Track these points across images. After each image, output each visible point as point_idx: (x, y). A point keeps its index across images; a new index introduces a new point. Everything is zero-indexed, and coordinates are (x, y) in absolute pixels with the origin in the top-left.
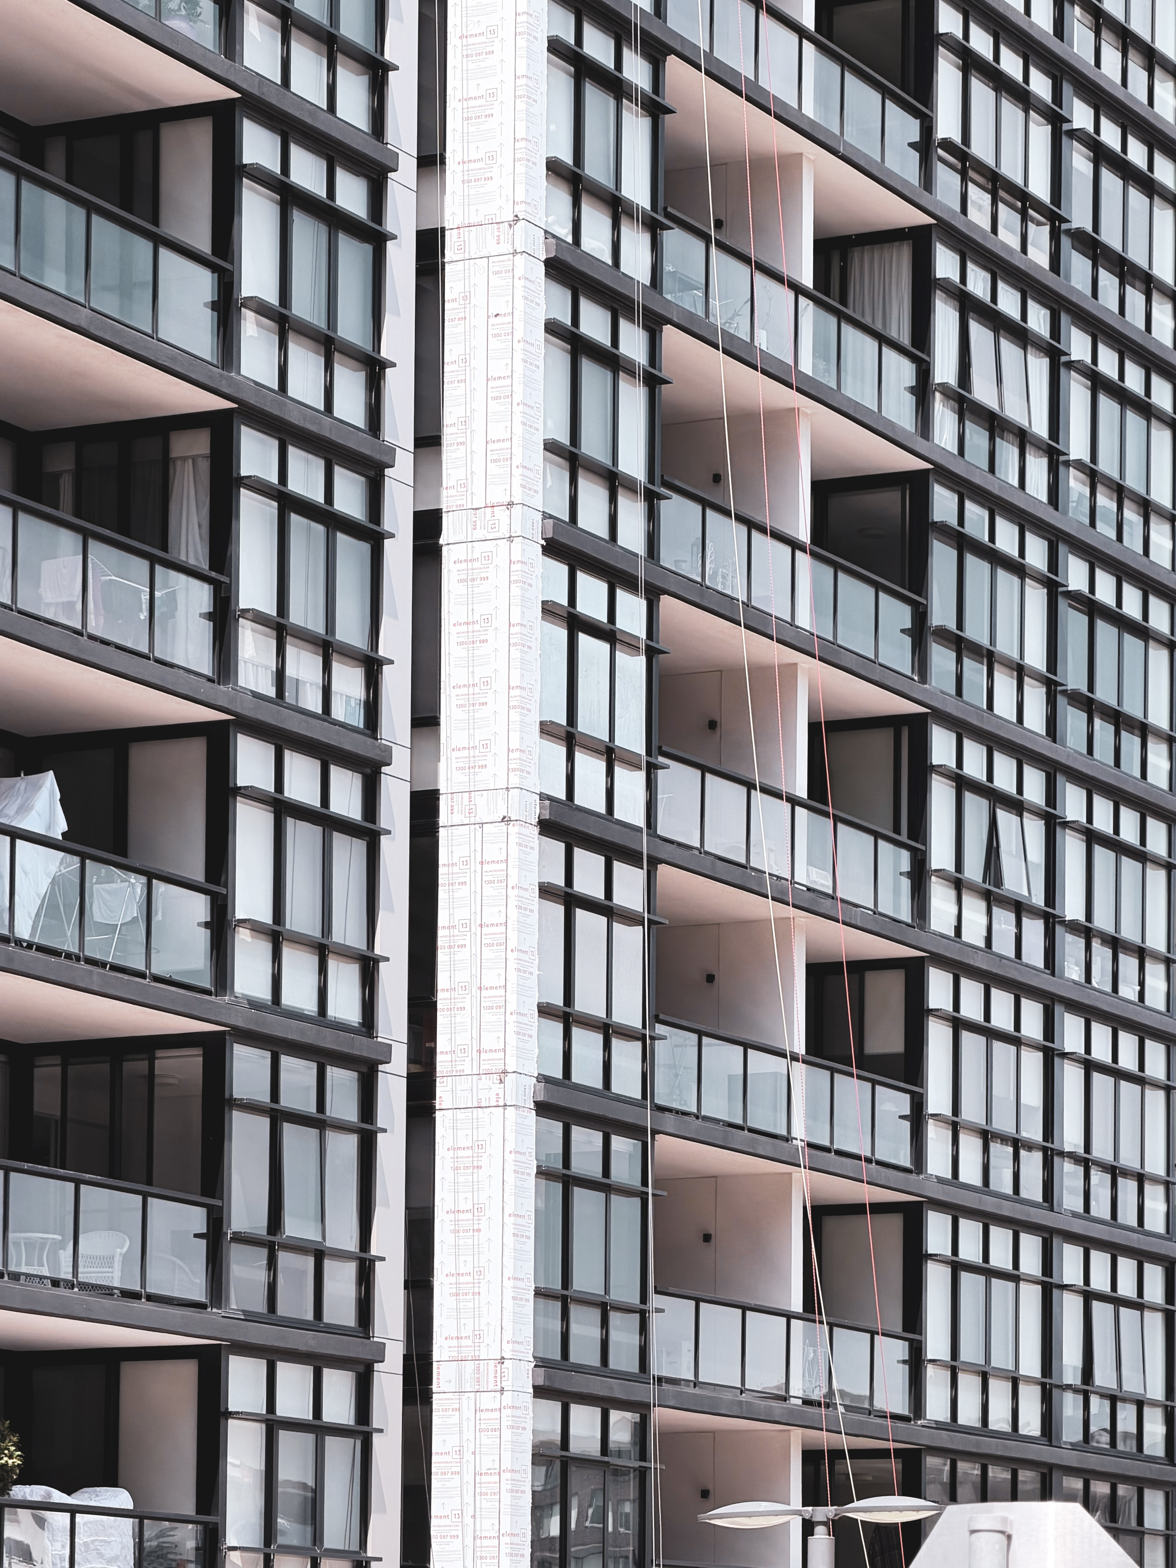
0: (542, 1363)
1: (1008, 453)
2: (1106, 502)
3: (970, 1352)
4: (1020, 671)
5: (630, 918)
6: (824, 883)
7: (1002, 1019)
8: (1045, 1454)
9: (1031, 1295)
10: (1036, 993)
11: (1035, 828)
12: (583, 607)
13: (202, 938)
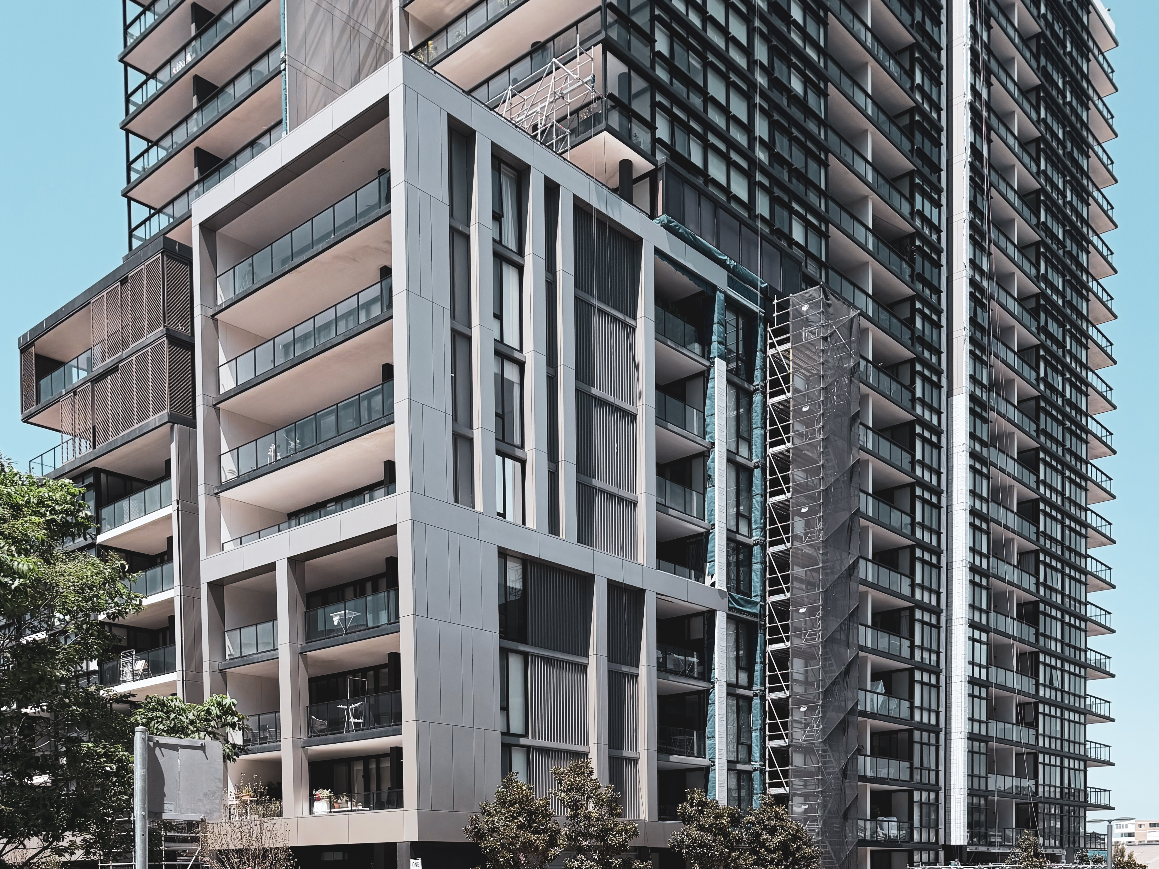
0: (969, 789)
1: (1054, 594)
2: (1072, 603)
3: (1047, 782)
4: (1056, 640)
5: (983, 699)
6: (1019, 688)
7: (1053, 713)
8: (1061, 802)
9: (1058, 769)
10: (1059, 707)
11: (1059, 673)
12: (975, 637)
13: (908, 710)
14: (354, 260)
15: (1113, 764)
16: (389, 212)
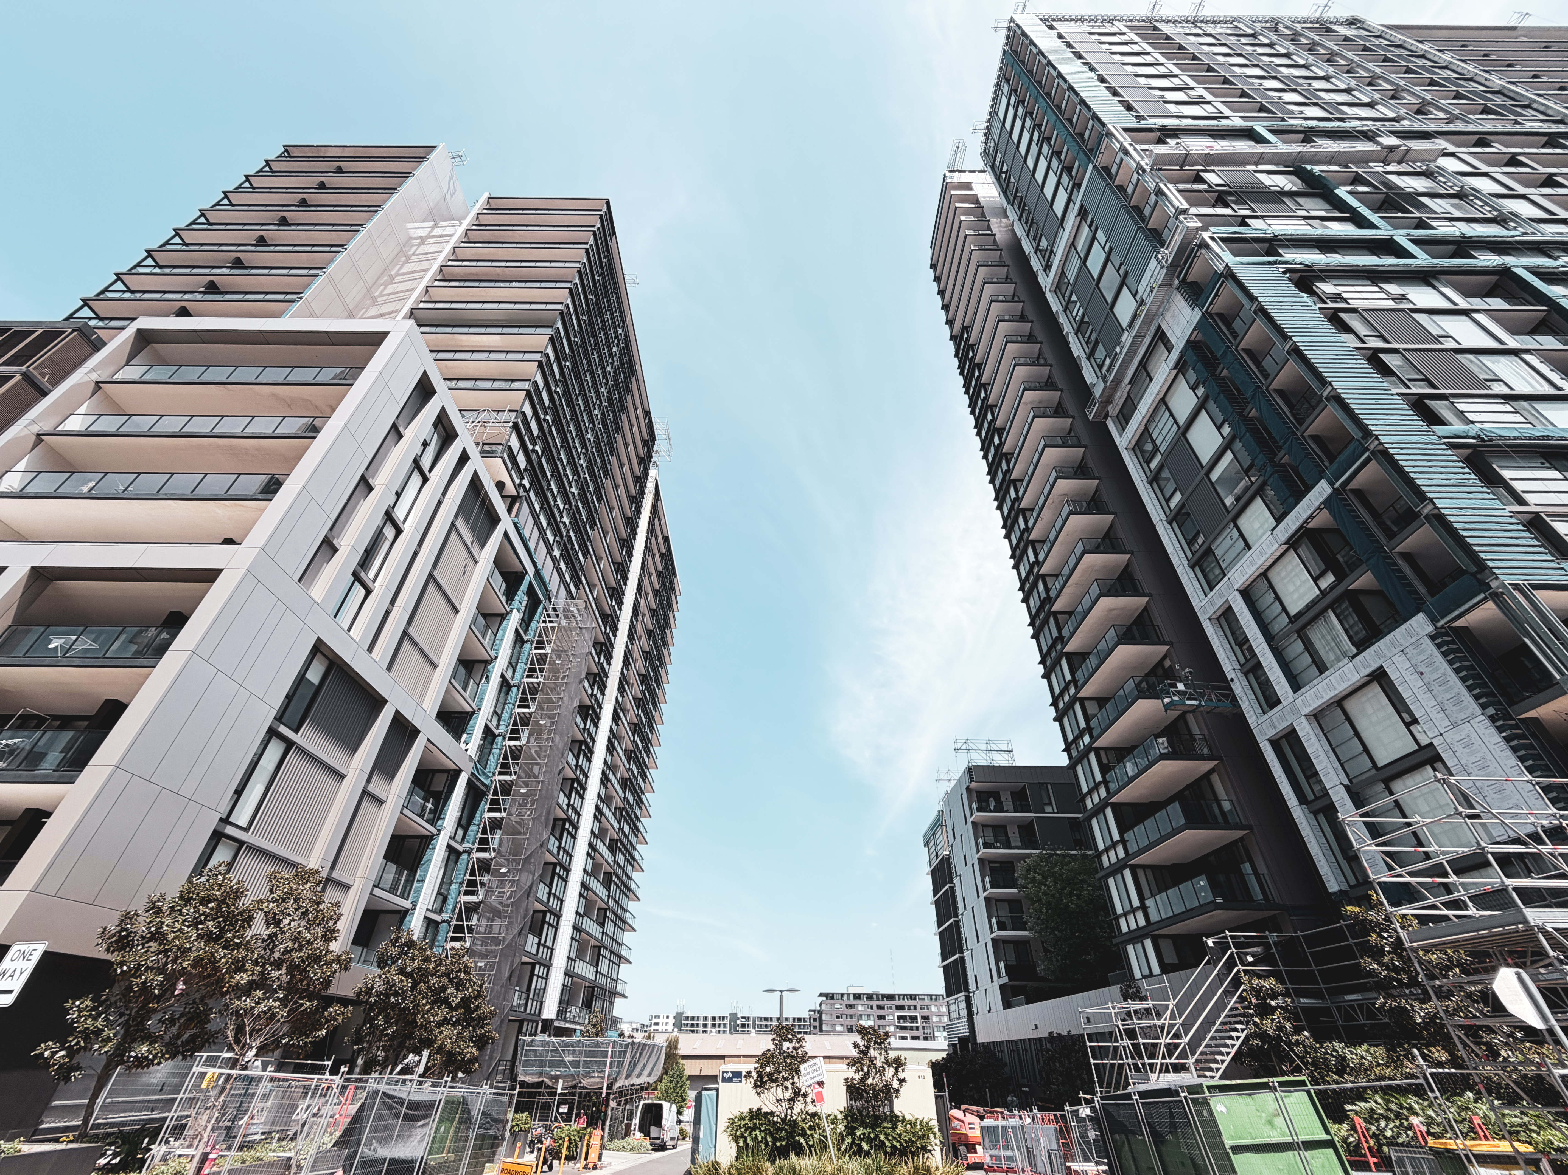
14: (289, 406)
15: (626, 997)
16: (352, 385)
